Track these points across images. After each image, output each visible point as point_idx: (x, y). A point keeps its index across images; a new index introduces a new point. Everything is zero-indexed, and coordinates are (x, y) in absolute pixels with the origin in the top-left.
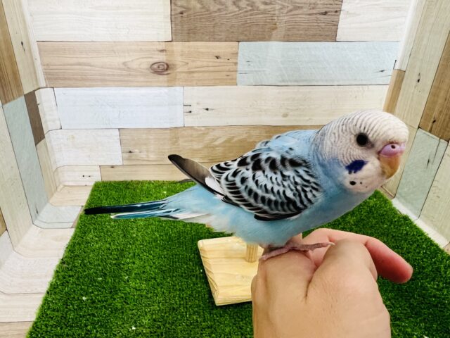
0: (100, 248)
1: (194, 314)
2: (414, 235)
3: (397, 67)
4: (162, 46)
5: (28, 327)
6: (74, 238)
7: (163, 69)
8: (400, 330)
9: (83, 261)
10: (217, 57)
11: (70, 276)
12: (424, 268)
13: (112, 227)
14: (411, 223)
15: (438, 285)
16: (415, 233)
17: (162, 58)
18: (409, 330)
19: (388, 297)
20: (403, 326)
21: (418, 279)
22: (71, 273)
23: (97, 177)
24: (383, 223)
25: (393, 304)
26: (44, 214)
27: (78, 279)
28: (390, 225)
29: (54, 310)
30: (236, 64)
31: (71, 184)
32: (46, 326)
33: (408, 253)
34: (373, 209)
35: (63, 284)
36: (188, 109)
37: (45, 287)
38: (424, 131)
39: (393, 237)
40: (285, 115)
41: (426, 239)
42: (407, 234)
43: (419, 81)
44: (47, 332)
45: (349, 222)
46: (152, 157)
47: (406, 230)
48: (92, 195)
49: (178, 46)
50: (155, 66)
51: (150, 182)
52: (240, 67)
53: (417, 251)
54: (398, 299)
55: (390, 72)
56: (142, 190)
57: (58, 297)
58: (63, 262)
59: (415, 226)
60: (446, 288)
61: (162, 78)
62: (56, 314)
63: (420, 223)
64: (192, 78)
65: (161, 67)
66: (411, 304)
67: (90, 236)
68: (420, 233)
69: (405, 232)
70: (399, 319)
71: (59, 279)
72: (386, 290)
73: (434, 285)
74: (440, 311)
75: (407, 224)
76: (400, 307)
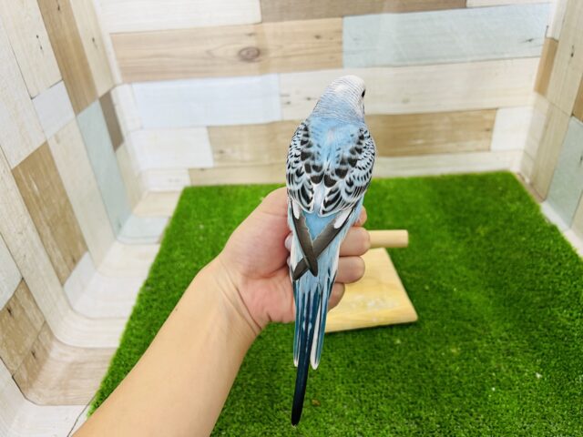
0: (186, 267)
1: (281, 343)
2: (558, 250)
3: (549, 35)
4: (251, 30)
5: (112, 354)
6: (160, 255)
7: (252, 56)
8: (510, 367)
9: (168, 282)
10: (318, 37)
11: (154, 300)
12: (559, 293)
13: (200, 242)
14: (559, 234)
15: (571, 315)
16: (560, 248)
17: (251, 42)
18: (521, 366)
19: (505, 327)
20: (515, 362)
21: (549, 306)
22: (155, 297)
23: (186, 182)
24: (522, 234)
25: (510, 336)
26: (129, 228)
27: (162, 303)
28: (530, 238)
29: (137, 337)
30: (341, 43)
31: (157, 189)
32: (130, 353)
33: (545, 274)
34: (513, 216)
35: (146, 309)
36: (285, 99)
37: (128, 312)
38: (577, 120)
39: (531, 253)
40: (406, 101)
41: (572, 257)
42: (549, 250)
43: (572, 55)
44: (130, 359)
45: (479, 234)
46: (247, 157)
47: (549, 244)
48: (180, 204)
49: (270, 28)
50: (244, 53)
51: (246, 187)
52: (346, 47)
53: (557, 271)
54: (517, 330)
55: (542, 41)
56: (236, 197)
57: (141, 323)
58: (147, 284)
59: (563, 238)
60: (581, 317)
61: (253, 66)
62: (139, 340)
63: (570, 235)
64: (289, 63)
65: (251, 54)
66: (531, 336)
67: (176, 254)
68: (566, 247)
69: (547, 247)
70: (513, 354)
71: (143, 304)
72: (506, 319)
73: (566, 313)
74: (566, 345)
75: (552, 236)
76: (518, 339)
